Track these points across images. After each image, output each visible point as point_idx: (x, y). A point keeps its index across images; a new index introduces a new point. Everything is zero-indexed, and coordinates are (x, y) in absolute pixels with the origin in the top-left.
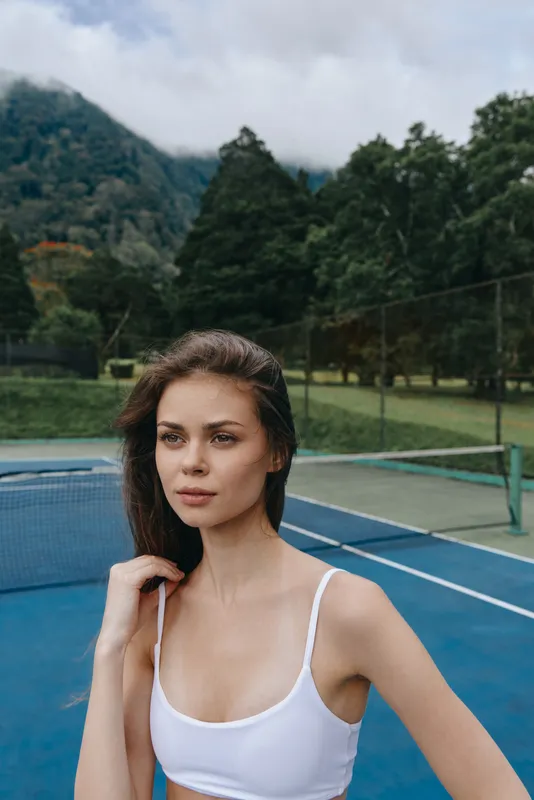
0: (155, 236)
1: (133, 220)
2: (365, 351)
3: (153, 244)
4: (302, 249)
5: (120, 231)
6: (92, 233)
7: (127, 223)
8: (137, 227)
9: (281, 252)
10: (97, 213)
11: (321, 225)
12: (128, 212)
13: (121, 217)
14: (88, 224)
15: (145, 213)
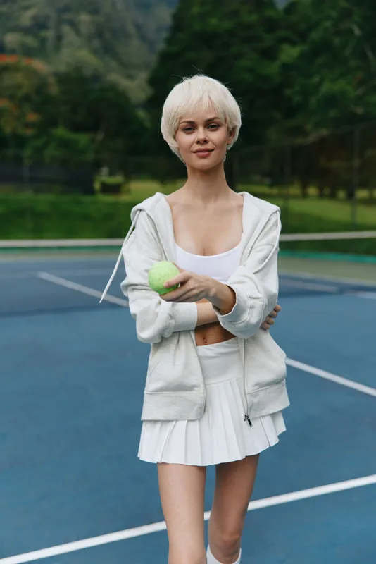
0: (96, 43)
1: (73, 25)
2: (336, 165)
3: (95, 52)
4: (273, 69)
5: (59, 38)
6: (30, 41)
7: (66, 29)
8: (78, 32)
9: (251, 70)
10: (34, 18)
11: (293, 43)
12: (67, 16)
13: (60, 22)
14: (26, 31)
15: (84, 18)
